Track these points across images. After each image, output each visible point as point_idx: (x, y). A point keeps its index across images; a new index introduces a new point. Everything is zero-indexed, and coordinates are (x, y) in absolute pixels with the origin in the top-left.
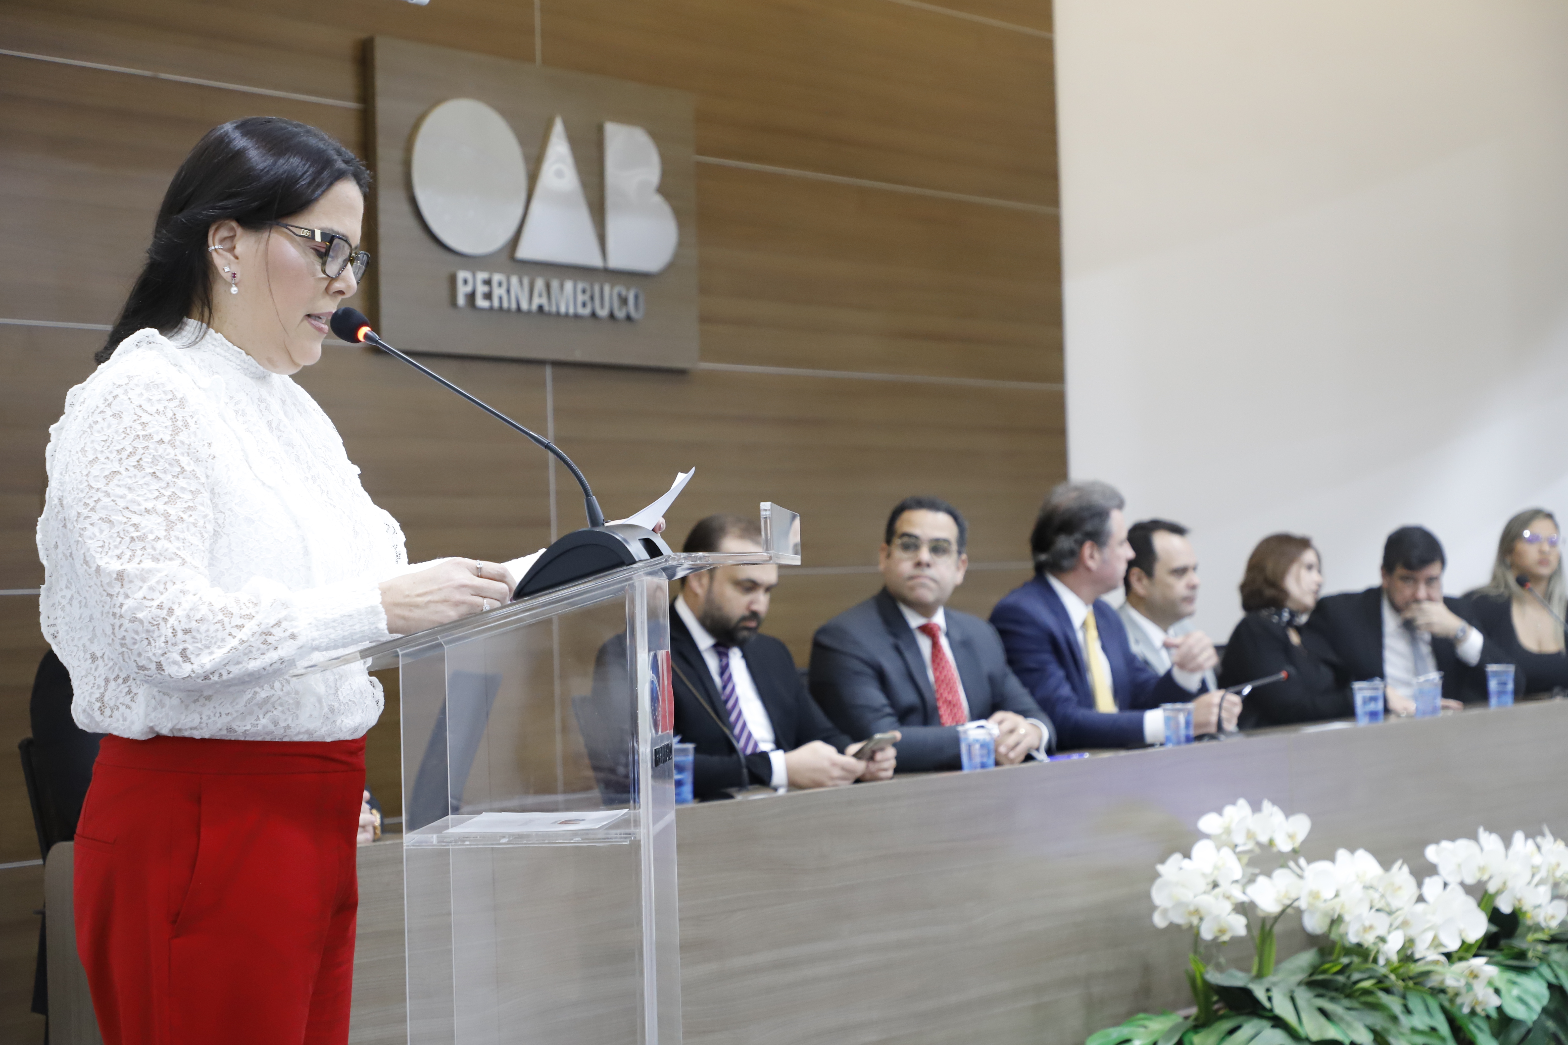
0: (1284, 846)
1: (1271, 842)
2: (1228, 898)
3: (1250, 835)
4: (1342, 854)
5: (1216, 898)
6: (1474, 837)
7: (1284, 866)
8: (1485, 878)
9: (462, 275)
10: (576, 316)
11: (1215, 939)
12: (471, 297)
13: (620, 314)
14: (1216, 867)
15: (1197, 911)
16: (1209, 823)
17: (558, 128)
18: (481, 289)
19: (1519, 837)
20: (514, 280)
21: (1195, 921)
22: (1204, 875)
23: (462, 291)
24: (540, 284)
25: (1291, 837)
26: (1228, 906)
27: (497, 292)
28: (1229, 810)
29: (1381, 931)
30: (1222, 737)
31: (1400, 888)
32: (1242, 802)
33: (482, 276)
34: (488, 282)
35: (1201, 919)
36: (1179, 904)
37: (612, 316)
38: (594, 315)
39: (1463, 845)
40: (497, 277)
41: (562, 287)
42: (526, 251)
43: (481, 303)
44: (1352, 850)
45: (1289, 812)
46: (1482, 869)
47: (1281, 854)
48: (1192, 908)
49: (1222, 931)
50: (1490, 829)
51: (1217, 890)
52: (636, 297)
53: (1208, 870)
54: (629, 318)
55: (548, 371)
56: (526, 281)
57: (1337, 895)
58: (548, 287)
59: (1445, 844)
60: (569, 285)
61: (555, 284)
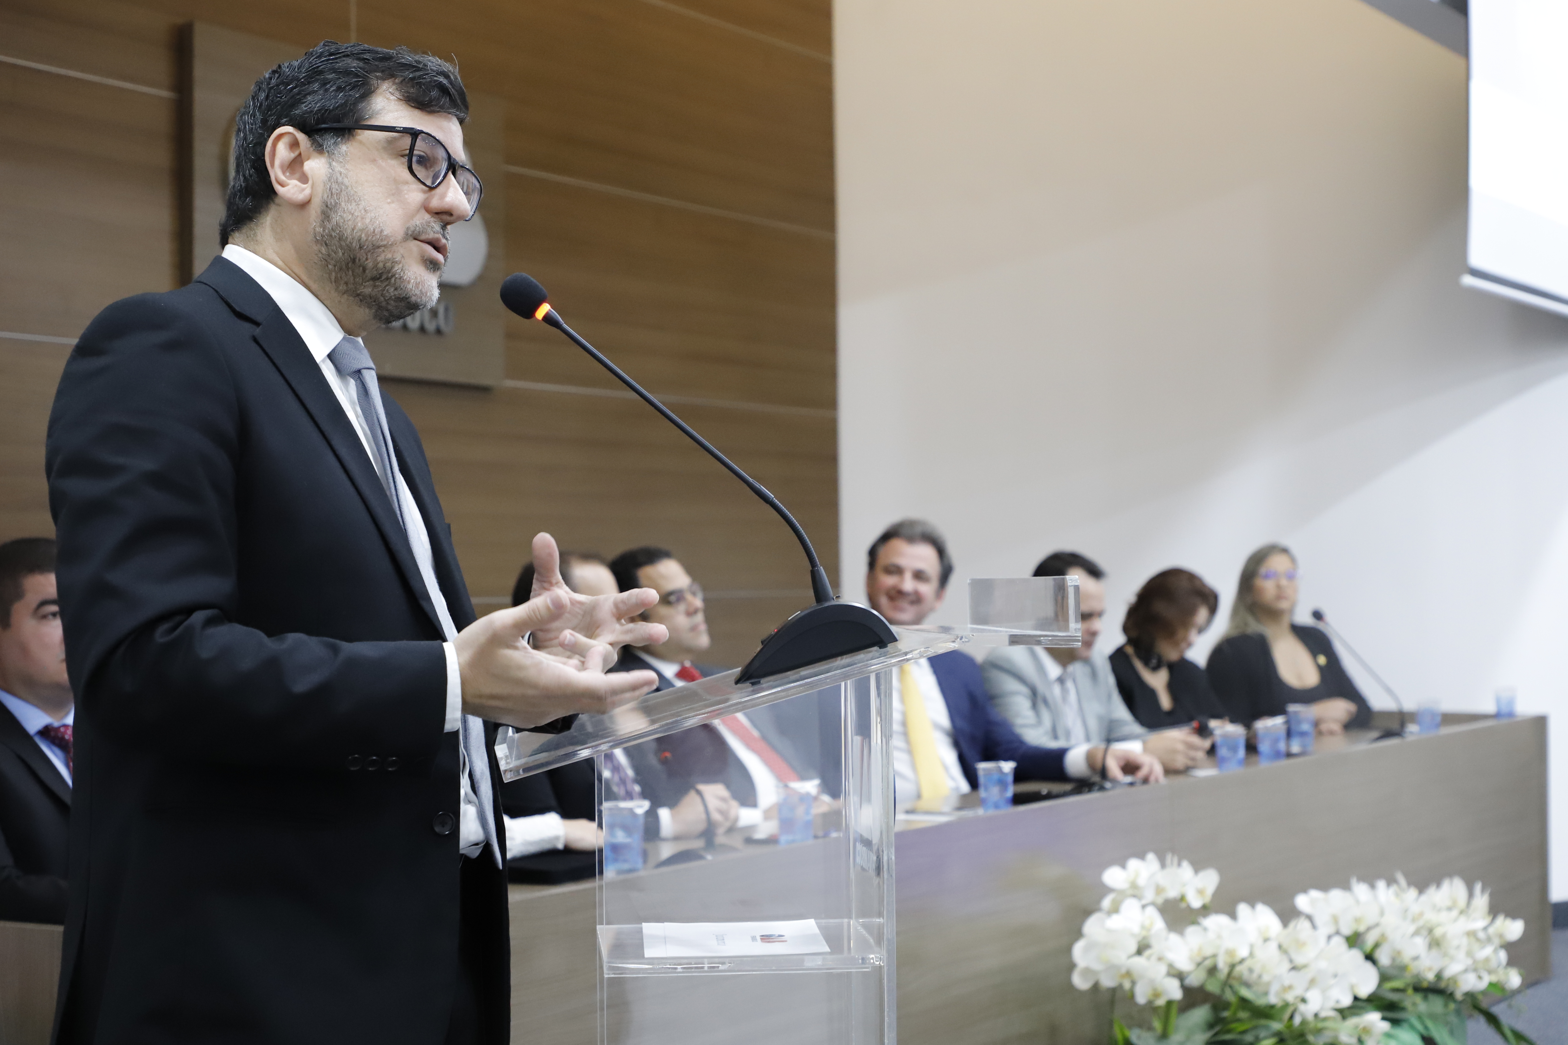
0: (1196, 903)
1: (1182, 898)
2: (1160, 959)
3: (1159, 890)
4: (1243, 909)
5: (1149, 958)
6: (1346, 886)
7: (1195, 922)
8: (1362, 928)
11: (1150, 1003)
13: (430, 326)
14: (1143, 927)
15: (1128, 974)
16: (1113, 877)
19: (1381, 884)
21: (1127, 985)
22: (1133, 935)
25: (1200, 892)
26: (1163, 969)
28: (1134, 864)
29: (1298, 991)
30: (1108, 785)
31: (1304, 944)
32: (1151, 857)
35: (1133, 983)
36: (1112, 967)
37: (422, 329)
39: (1336, 894)
44: (1253, 905)
45: (1198, 867)
46: (1357, 920)
47: (1189, 909)
48: (1123, 971)
49: (1157, 995)
50: (1362, 879)
51: (1147, 953)
52: (446, 310)
53: (1136, 929)
54: (439, 331)
57: (1251, 955)
59: (1314, 894)
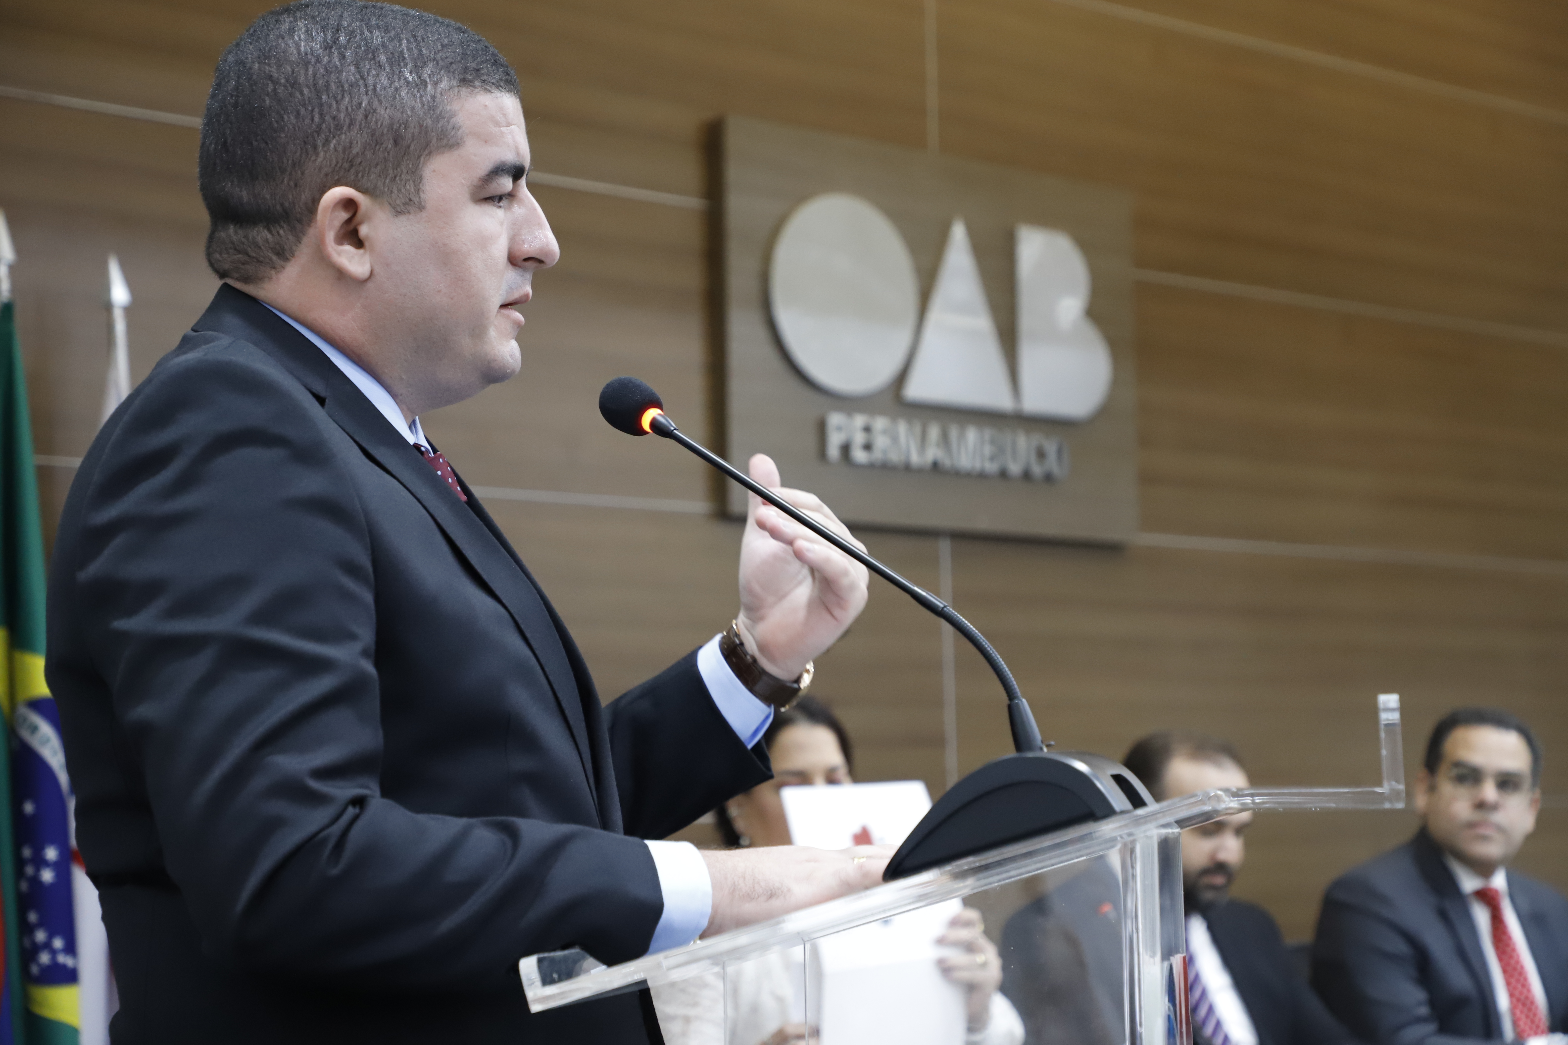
9: (835, 419)
10: (982, 476)
12: (846, 449)
13: (1038, 472)
17: (959, 233)
18: (859, 438)
20: (902, 428)
23: (835, 440)
24: (934, 432)
27: (881, 442)
33: (860, 420)
34: (867, 429)
38: (1003, 474)
40: (880, 423)
41: (962, 436)
42: (915, 390)
43: (859, 455)
52: (1059, 452)
55: (945, 547)
56: (918, 429)
58: (945, 437)
60: (972, 435)
61: (954, 432)
